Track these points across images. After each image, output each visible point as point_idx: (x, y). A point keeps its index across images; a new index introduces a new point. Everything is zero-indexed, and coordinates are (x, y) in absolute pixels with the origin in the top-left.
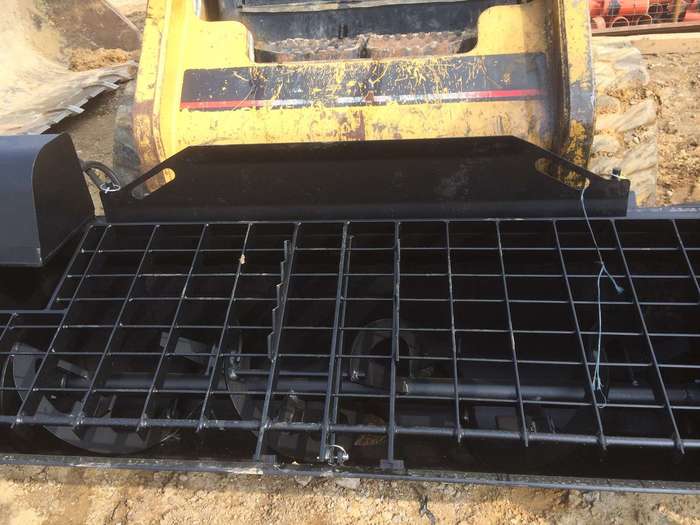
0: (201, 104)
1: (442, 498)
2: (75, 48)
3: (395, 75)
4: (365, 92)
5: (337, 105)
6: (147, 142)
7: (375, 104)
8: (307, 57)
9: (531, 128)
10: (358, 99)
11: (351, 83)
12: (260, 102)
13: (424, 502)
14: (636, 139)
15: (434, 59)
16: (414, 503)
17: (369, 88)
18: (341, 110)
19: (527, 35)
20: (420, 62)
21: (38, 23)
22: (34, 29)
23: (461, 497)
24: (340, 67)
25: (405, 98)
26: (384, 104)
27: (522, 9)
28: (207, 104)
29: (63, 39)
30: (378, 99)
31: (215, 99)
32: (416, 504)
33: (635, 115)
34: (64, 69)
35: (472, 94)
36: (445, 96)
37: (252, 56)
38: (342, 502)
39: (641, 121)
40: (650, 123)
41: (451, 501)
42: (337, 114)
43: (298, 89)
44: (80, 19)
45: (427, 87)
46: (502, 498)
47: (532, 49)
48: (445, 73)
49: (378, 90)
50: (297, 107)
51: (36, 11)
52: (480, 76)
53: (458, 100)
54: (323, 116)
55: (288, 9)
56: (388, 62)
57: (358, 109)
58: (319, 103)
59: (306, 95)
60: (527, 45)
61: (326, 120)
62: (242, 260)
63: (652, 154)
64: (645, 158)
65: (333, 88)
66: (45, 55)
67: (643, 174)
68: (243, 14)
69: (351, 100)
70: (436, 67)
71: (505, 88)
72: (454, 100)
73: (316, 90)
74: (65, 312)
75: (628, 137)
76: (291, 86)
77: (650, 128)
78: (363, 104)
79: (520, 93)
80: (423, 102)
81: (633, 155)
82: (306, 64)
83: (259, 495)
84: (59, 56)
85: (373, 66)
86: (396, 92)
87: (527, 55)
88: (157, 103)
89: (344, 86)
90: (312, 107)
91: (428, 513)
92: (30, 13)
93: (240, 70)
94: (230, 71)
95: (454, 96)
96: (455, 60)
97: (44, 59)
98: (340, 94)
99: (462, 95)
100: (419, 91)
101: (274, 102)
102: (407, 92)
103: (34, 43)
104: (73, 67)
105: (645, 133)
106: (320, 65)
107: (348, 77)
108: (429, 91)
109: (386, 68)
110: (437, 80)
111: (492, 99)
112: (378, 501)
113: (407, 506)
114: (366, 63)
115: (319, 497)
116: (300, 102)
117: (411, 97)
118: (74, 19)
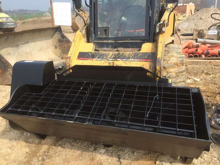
0: (81, 59)
1: (124, 159)
2: (64, 54)
3: (122, 55)
4: (115, 58)
5: (109, 60)
6: (68, 65)
7: (117, 61)
8: (105, 51)
9: (150, 68)
10: (114, 59)
11: (113, 56)
12: (93, 59)
13: (119, 159)
14: (180, 75)
15: (131, 53)
16: (117, 159)
17: (116, 58)
18: (109, 61)
19: (152, 49)
20: (128, 53)
21: (56, 47)
22: (55, 49)
23: (129, 159)
24: (111, 53)
25: (124, 60)
26: (119, 61)
27: (152, 44)
28: (82, 59)
29: (61, 52)
30: (118, 60)
31: (84, 58)
32: (118, 159)
33: (180, 69)
34: (60, 59)
35: (138, 60)
36: (132, 60)
37: (94, 50)
38: (99, 155)
39: (181, 70)
40: (184, 71)
41: (127, 160)
42: (108, 62)
43: (101, 57)
44: (66, 47)
45: (129, 58)
46: (139, 161)
47: (153, 52)
48: (133, 55)
49: (118, 58)
50: (101, 60)
51: (56, 44)
52: (140, 56)
53: (135, 61)
54: (105, 62)
55: (104, 42)
56: (121, 52)
57: (113, 61)
58: (105, 60)
59: (103, 58)
60: (152, 51)
61: (106, 63)
62: (82, 88)
63: (184, 78)
64: (182, 79)
65: (109, 57)
66: (56, 55)
67: (182, 83)
68: (94, 42)
69: (112, 59)
70: (131, 54)
71: (145, 59)
72: (134, 61)
73: (105, 57)
74: (44, 94)
75: (178, 74)
76: (100, 56)
77: (184, 72)
78: (114, 60)
79: (148, 60)
80: (127, 61)
81: (179, 78)
82: (104, 52)
83: (80, 152)
84: (60, 56)
85: (118, 53)
86: (122, 59)
87: (151, 53)
88: (72, 57)
89: (111, 56)
90: (104, 61)
91: (120, 161)
92: (55, 45)
93: (90, 52)
94: (88, 52)
95: (134, 60)
96: (136, 53)
97: (56, 56)
98: (110, 58)
99: (136, 60)
100: (127, 59)
101: (96, 59)
102: (124, 59)
103: (54, 52)
104: (62, 58)
105: (183, 74)
106: (107, 52)
107: (112, 55)
108: (129, 59)
109: (121, 54)
110: (131, 57)
111: (142, 61)
112: (108, 157)
113: (115, 159)
114: (117, 53)
115: (94, 154)
116: (101, 59)
117: (125, 60)
118: (64, 47)
